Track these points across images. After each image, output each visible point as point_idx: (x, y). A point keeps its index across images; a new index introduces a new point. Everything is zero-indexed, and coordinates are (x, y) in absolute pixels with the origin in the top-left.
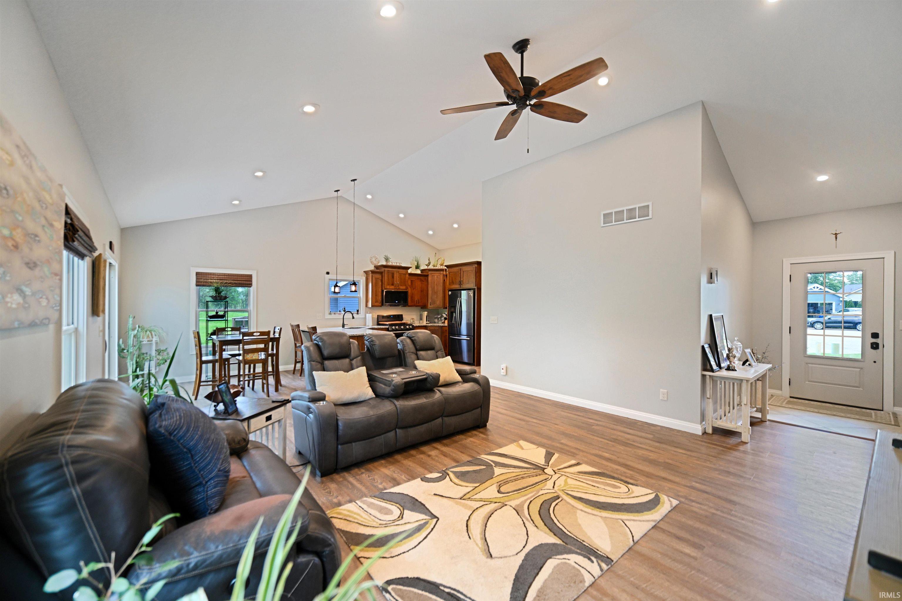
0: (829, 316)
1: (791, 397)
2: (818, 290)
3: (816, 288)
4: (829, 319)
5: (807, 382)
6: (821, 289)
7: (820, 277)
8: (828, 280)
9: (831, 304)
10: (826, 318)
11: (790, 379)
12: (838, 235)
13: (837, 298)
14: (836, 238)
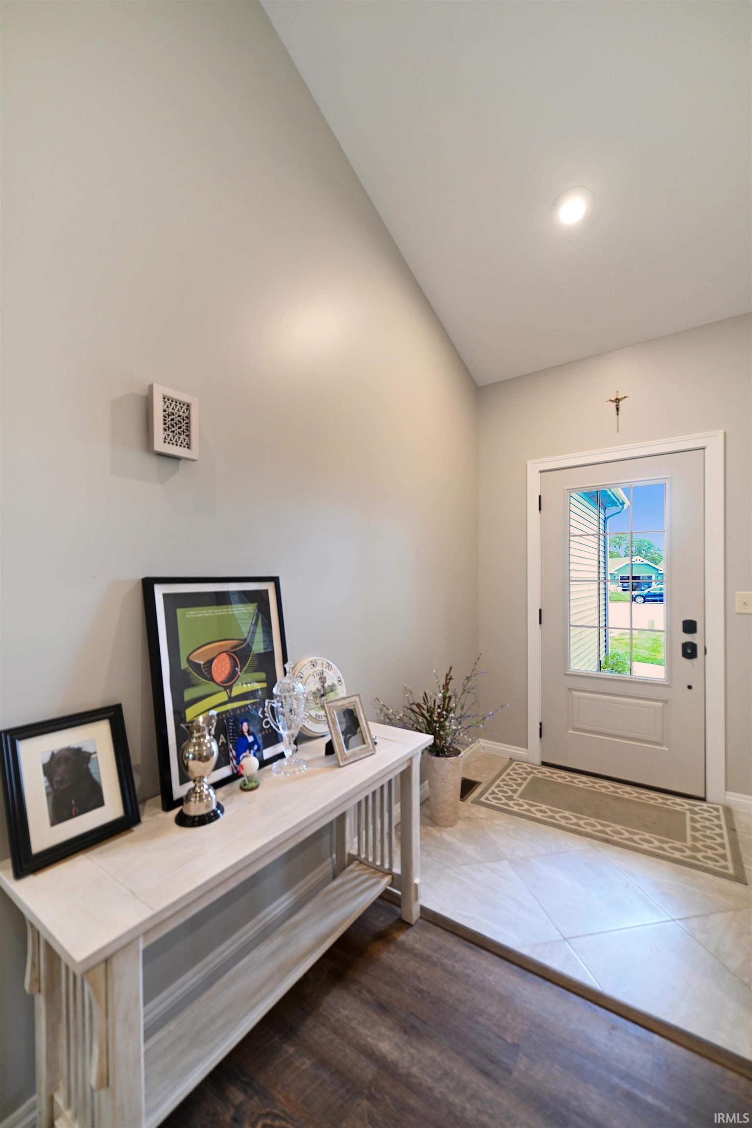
0: (649, 590)
1: (544, 764)
2: (640, 562)
3: (638, 560)
4: (649, 592)
5: (570, 731)
6: (642, 562)
7: (642, 551)
8: (650, 553)
9: (650, 577)
10: (646, 592)
11: (541, 724)
12: (621, 403)
13: (656, 571)
14: (618, 409)
